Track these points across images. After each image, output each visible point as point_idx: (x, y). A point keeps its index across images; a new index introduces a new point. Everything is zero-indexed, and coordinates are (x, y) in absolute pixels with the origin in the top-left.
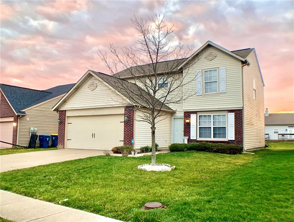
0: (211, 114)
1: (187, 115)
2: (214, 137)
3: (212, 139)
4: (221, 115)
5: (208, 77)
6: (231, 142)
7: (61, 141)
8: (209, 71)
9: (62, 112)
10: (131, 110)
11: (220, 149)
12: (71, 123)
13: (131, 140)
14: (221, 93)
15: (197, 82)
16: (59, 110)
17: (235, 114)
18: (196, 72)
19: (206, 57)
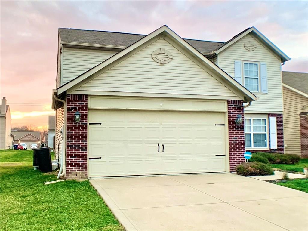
0: (250, 117)
2: (254, 146)
3: (253, 148)
4: (261, 119)
5: (249, 71)
6: (274, 151)
7: (76, 162)
8: (249, 64)
9: (79, 99)
10: (240, 106)
11: (284, 160)
12: (100, 124)
13: (242, 154)
14: (262, 93)
15: (236, 75)
16: (68, 94)
17: (277, 119)
18: (234, 61)
19: (245, 46)
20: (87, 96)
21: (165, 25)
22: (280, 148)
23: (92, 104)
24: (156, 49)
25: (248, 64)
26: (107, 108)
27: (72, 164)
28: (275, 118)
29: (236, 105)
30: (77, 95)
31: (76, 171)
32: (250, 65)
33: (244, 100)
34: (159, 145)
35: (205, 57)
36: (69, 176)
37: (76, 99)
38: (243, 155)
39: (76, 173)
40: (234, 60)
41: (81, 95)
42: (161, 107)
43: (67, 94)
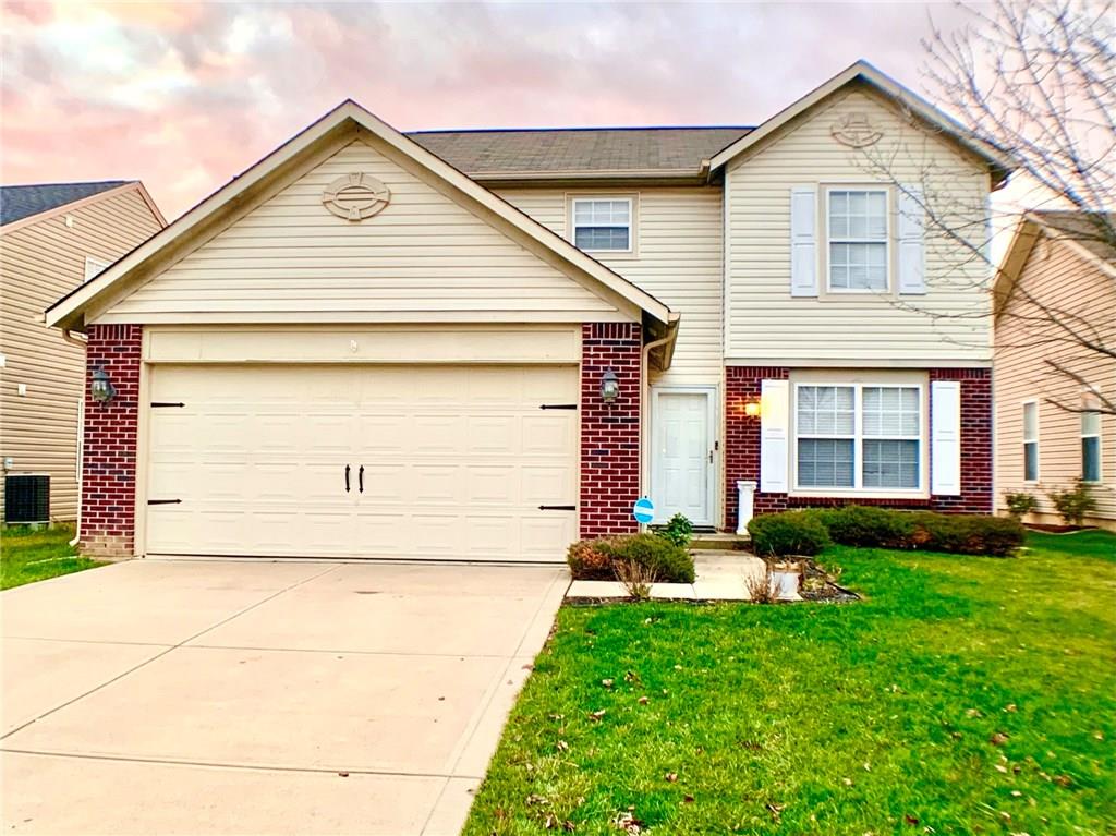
0: (853, 382)
1: (744, 381)
2: (865, 483)
3: (859, 491)
4: (897, 389)
5: (848, 220)
6: (946, 504)
7: (104, 509)
8: (851, 193)
9: (116, 337)
10: (624, 343)
11: (945, 538)
12: (181, 405)
13: (626, 504)
14: (901, 294)
15: (793, 237)
16: (89, 325)
17: (962, 387)
18: (790, 190)
19: (835, 130)
20: (140, 328)
21: (349, 100)
22: (975, 494)
23: (153, 349)
24: (335, 177)
25: (848, 196)
26: (195, 358)
27: (95, 515)
28: (957, 385)
29: (610, 339)
30: (111, 326)
31: (102, 533)
32: (853, 197)
33: (640, 322)
34: (348, 469)
35: (480, 185)
36: (87, 547)
37: (110, 337)
38: (632, 511)
39: (105, 539)
40: (787, 186)
41: (122, 325)
42: (354, 352)
43: (86, 324)
